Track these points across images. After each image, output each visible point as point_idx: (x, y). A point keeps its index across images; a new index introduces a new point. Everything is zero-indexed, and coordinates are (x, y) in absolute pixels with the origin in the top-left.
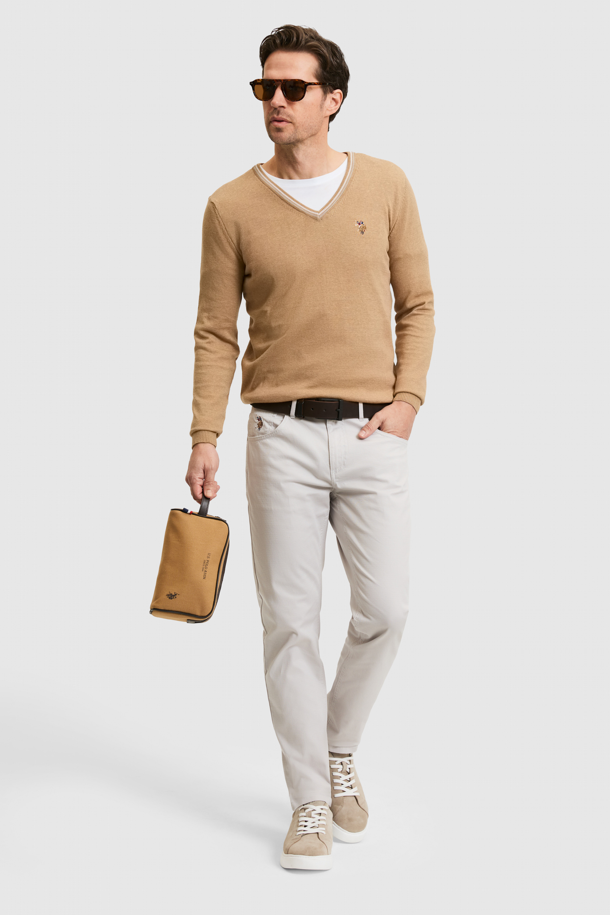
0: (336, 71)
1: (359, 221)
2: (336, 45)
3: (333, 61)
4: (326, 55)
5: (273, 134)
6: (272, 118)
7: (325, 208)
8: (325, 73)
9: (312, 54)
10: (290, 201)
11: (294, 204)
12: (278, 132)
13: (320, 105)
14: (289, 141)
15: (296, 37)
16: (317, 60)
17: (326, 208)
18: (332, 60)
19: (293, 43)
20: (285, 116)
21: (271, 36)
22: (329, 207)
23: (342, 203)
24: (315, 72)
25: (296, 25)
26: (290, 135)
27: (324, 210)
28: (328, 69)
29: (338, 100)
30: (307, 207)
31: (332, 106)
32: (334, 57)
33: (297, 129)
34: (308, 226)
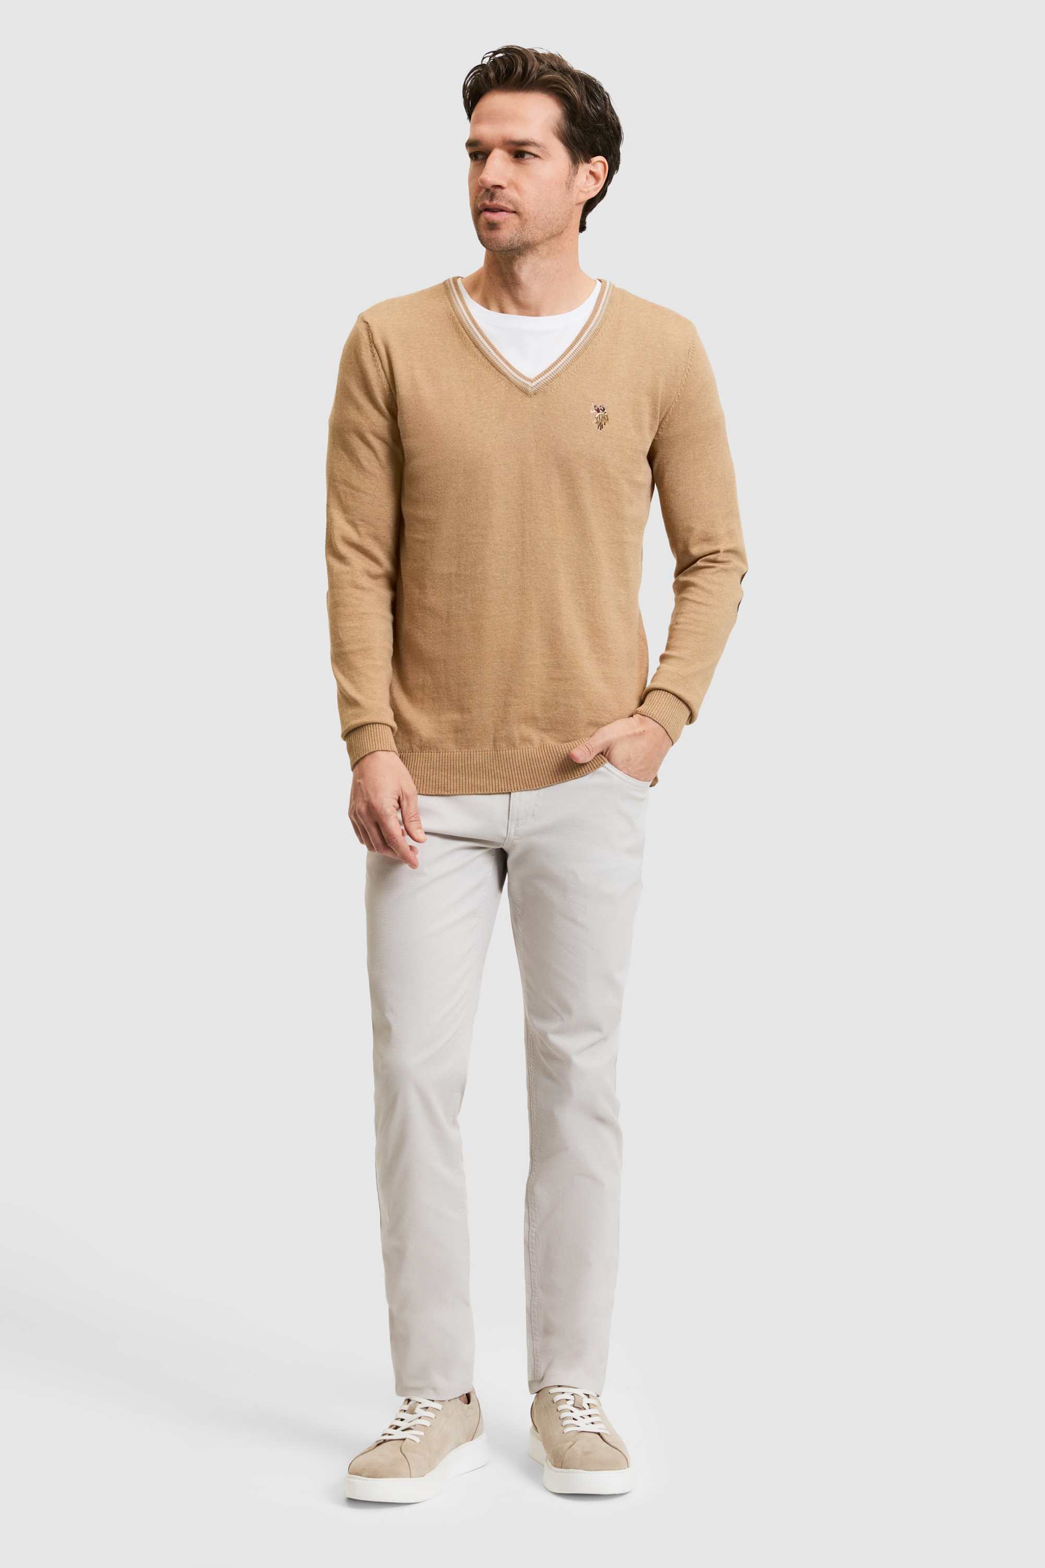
0: (595, 125)
1: (599, 406)
2: (595, 80)
3: (590, 107)
4: (575, 96)
5: (484, 234)
6: (481, 206)
7: (544, 375)
8: (573, 128)
9: (550, 95)
10: (489, 351)
11: (495, 358)
12: (491, 230)
13: (567, 183)
14: (511, 245)
15: (522, 65)
16: (559, 105)
17: (546, 376)
18: (587, 106)
19: (515, 76)
20: (504, 202)
21: (482, 66)
22: (550, 375)
23: (575, 370)
24: (557, 127)
25: (526, 47)
26: (511, 234)
27: (541, 379)
28: (579, 120)
29: (600, 175)
30: (514, 369)
31: (589, 185)
32: (590, 100)
33: (525, 224)
34: (511, 401)
